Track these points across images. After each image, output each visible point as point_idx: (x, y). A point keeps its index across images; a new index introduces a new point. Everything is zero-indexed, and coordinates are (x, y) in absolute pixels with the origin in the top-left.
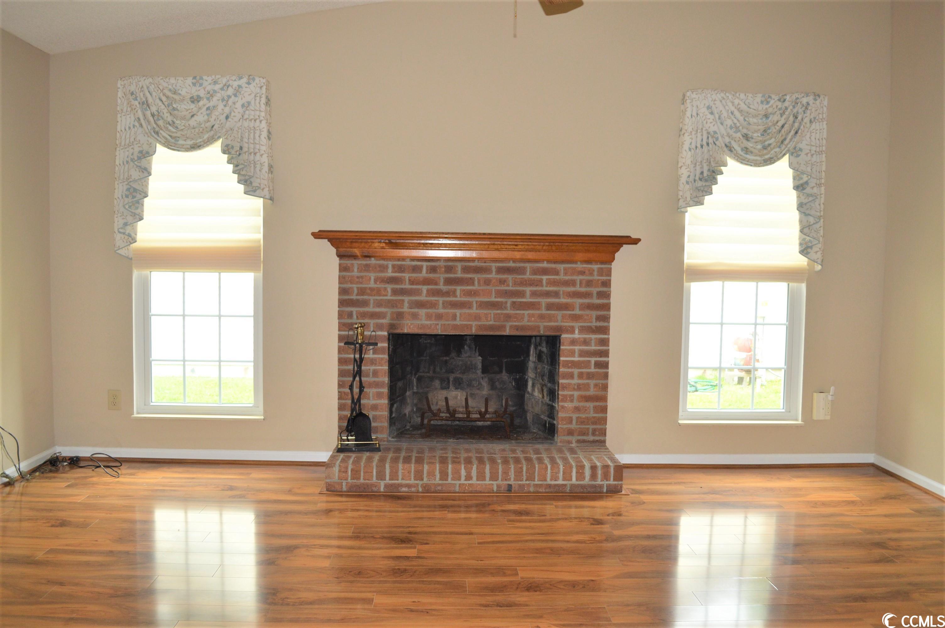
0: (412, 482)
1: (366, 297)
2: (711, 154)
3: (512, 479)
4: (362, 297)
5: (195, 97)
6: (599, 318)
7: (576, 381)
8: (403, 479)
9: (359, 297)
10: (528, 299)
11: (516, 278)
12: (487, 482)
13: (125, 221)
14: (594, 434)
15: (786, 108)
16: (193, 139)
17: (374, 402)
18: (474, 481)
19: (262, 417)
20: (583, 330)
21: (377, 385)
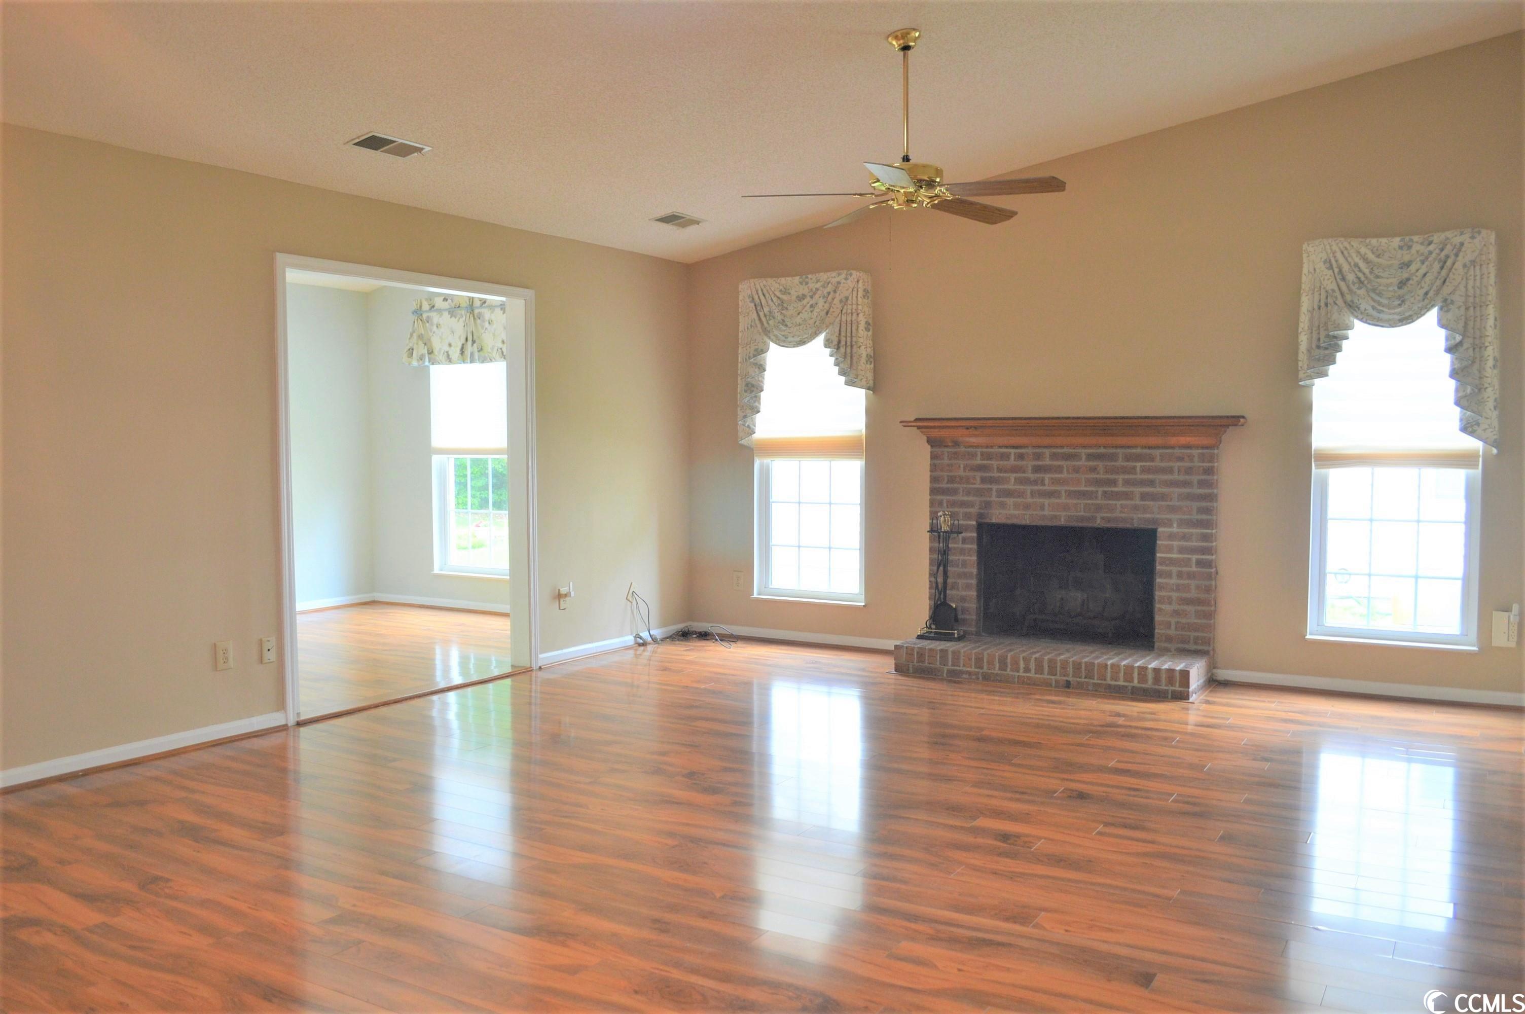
0: (973, 669)
1: (956, 485)
2: (1329, 317)
3: (1071, 676)
4: (952, 485)
5: (801, 296)
6: (1201, 511)
7: (1174, 581)
8: (964, 666)
9: (949, 485)
10: (1120, 488)
11: (1107, 465)
12: (1046, 676)
13: (744, 414)
14: (1196, 643)
15: (1431, 253)
16: (799, 336)
17: (964, 593)
18: (1032, 674)
19: (863, 604)
20: (1182, 523)
21: (965, 575)
